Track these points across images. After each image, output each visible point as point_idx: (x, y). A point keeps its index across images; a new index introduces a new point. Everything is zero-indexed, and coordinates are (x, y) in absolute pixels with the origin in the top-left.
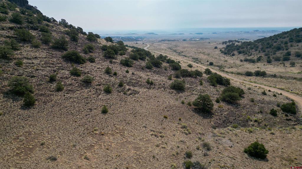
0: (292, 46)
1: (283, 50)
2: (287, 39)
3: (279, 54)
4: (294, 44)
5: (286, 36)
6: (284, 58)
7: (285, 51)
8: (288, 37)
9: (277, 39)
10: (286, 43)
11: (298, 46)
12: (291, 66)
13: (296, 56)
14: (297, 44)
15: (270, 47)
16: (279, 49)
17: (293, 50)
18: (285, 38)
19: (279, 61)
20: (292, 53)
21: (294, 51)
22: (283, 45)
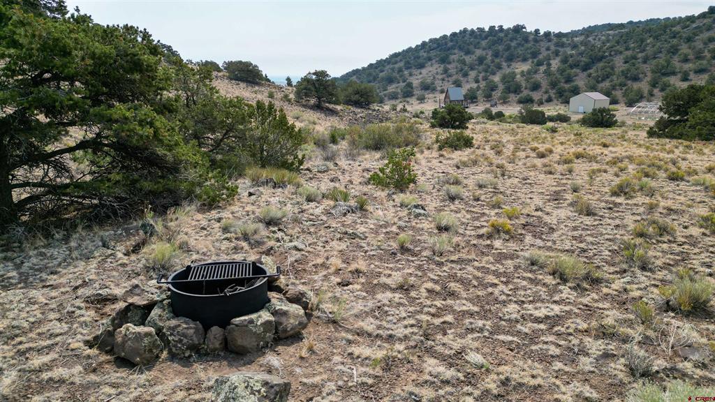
0: (411, 75)
1: (399, 83)
2: (401, 64)
3: (391, 88)
4: (415, 71)
5: (398, 59)
6: (404, 93)
7: (402, 84)
8: (401, 61)
9: (384, 66)
10: (400, 70)
11: (421, 73)
12: (419, 103)
13: (422, 89)
14: (419, 71)
15: (375, 79)
16: (390, 80)
17: (416, 82)
18: (396, 63)
19: (397, 98)
20: (414, 85)
21: (417, 82)
22: (395, 74)
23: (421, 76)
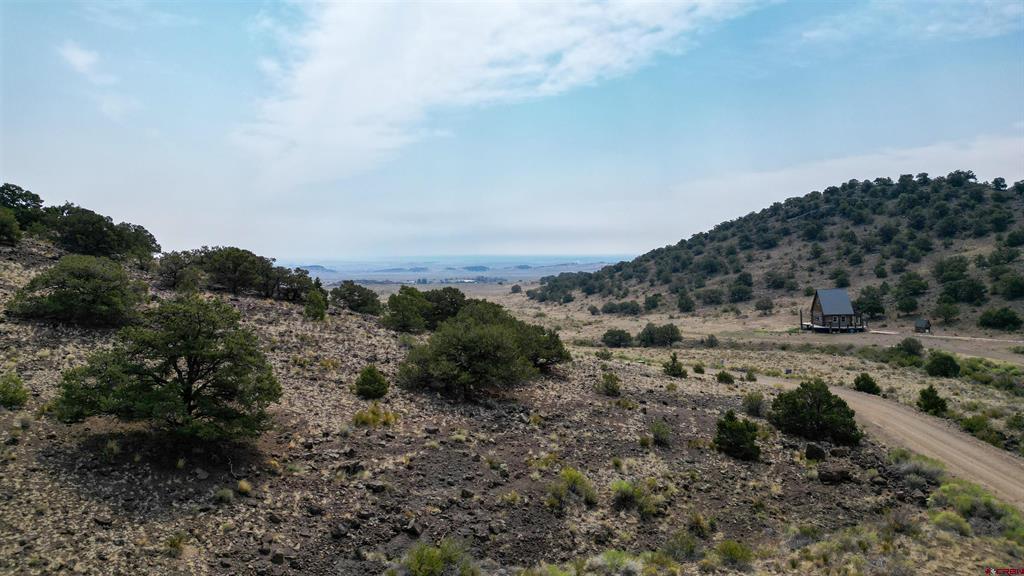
0: (750, 259)
1: (727, 273)
2: (734, 241)
3: (712, 284)
4: (756, 253)
5: (729, 233)
6: (734, 294)
7: (733, 276)
8: (734, 235)
9: (704, 245)
10: (731, 252)
11: (769, 258)
12: (760, 316)
13: (769, 287)
14: (766, 253)
15: (684, 266)
16: (712, 269)
17: (757, 272)
18: (725, 239)
19: (719, 303)
20: (754, 279)
21: (761, 272)
22: (723, 259)
23: (770, 262)
